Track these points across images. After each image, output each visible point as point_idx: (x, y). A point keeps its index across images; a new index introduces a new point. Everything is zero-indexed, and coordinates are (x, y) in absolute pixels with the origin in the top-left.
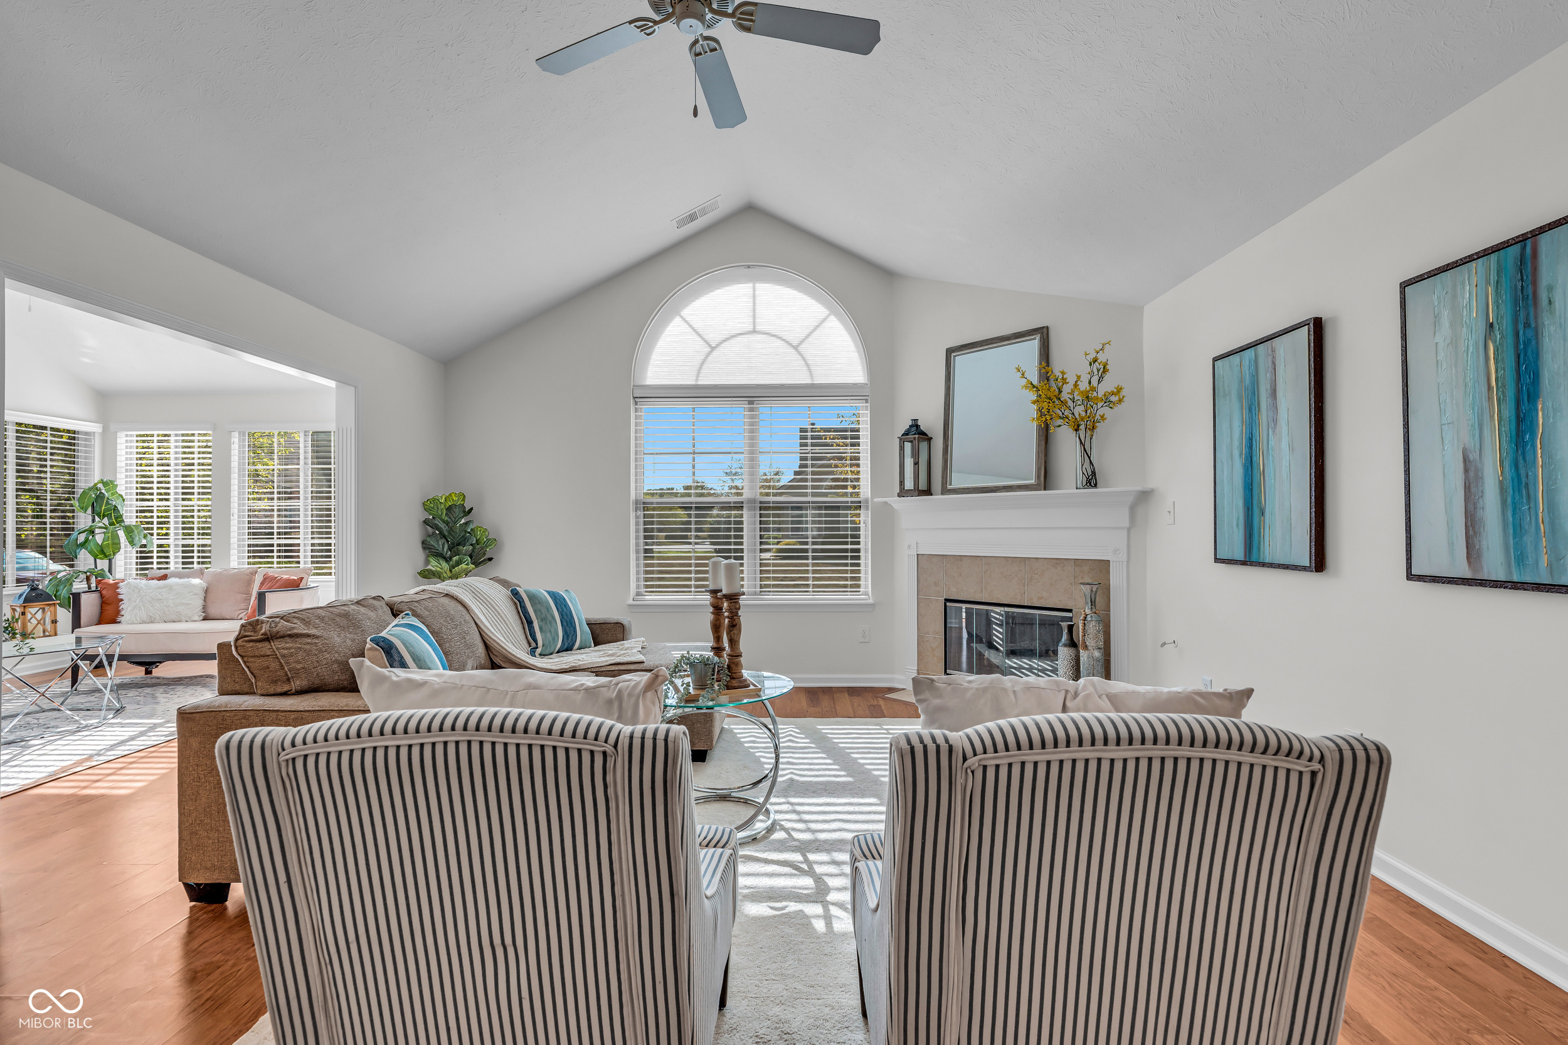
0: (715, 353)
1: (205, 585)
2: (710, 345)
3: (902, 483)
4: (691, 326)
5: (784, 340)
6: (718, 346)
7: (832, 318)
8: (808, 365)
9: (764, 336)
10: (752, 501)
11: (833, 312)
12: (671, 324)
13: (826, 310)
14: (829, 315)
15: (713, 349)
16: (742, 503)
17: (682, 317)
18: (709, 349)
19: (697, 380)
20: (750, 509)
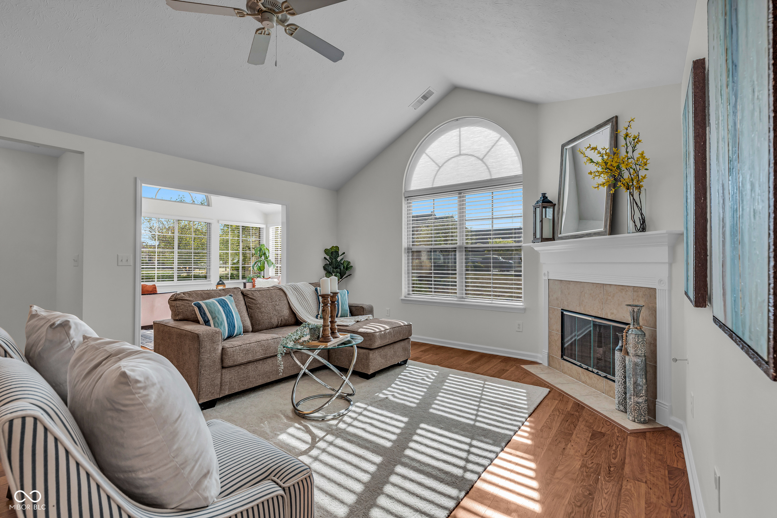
0: (441, 170)
1: (278, 282)
2: (439, 166)
3: (535, 234)
4: (430, 157)
5: (475, 156)
6: (442, 165)
7: (502, 139)
8: (488, 168)
9: (465, 156)
10: (460, 247)
11: (502, 135)
12: (421, 158)
13: (498, 135)
14: (500, 137)
15: (440, 167)
16: (456, 248)
17: (426, 154)
18: (438, 168)
19: (433, 185)
20: (460, 251)
